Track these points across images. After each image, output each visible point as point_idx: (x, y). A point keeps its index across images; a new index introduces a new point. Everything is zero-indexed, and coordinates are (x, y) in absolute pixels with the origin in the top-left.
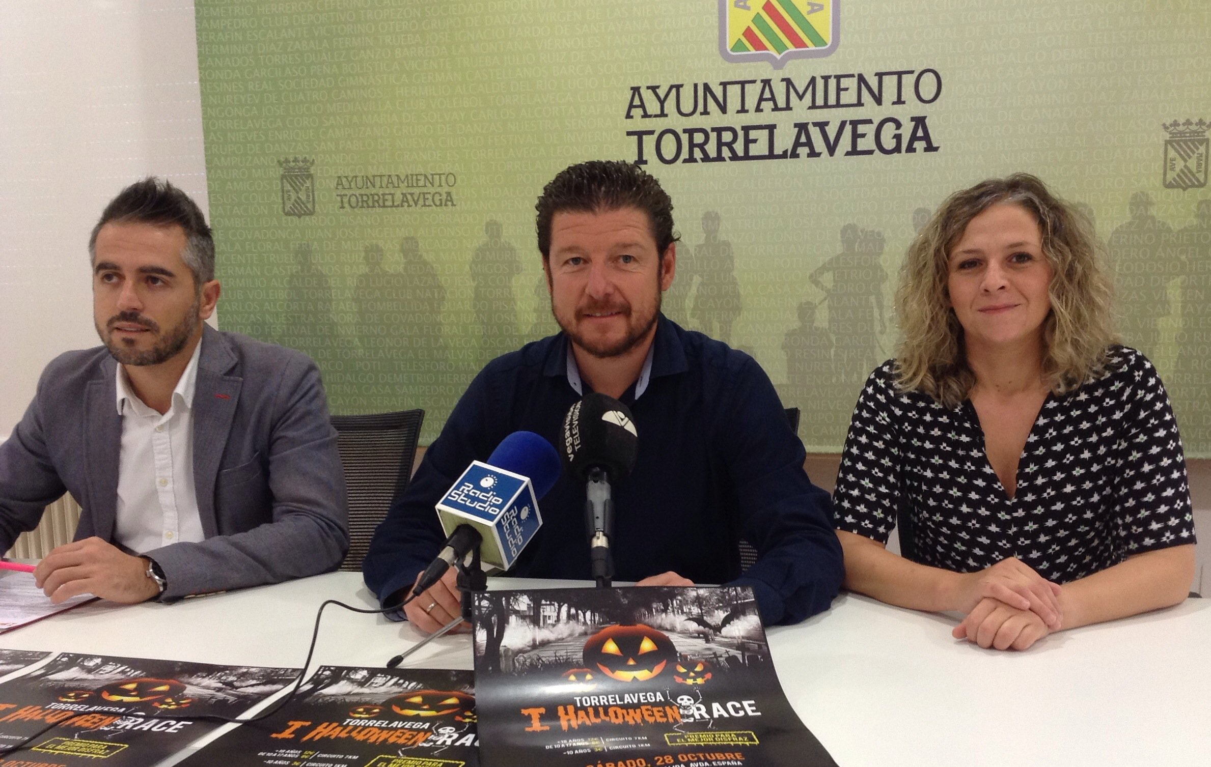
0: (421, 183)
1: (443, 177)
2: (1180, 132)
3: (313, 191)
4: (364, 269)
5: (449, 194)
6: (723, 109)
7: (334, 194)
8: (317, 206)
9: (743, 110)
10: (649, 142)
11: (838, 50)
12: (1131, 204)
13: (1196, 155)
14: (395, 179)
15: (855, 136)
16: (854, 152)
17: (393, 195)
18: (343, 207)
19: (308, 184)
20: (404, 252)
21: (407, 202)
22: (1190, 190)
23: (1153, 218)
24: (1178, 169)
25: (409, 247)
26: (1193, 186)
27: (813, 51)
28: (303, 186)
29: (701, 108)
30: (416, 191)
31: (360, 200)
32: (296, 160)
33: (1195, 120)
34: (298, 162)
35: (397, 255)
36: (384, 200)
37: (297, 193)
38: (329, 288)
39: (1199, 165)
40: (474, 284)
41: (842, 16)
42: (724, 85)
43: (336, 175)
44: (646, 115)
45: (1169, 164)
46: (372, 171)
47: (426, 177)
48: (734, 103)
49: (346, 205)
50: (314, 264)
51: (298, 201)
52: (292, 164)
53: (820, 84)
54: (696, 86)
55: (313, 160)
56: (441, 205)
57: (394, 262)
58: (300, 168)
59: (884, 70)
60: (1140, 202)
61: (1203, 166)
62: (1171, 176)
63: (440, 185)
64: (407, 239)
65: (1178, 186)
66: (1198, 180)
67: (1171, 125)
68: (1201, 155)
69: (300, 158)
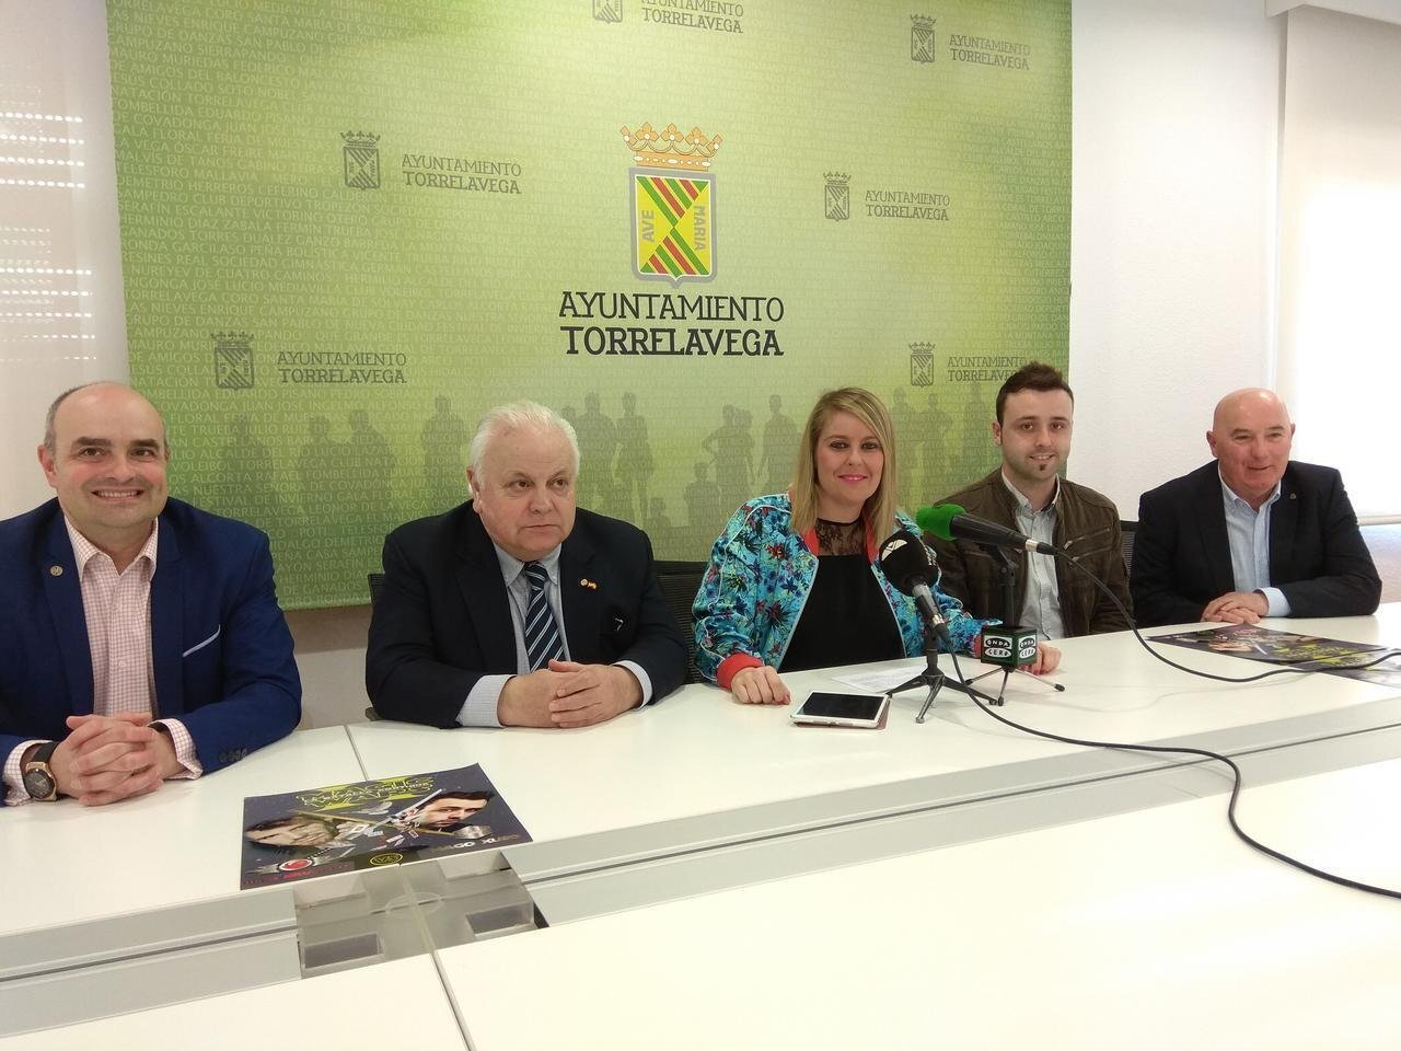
0: (372, 361)
1: (394, 357)
2: (919, 351)
3: (252, 365)
4: (308, 440)
5: (399, 372)
6: (636, 315)
7: (276, 369)
8: (256, 380)
9: (651, 317)
10: (579, 337)
11: (716, 278)
12: (895, 395)
13: (927, 365)
14: (344, 358)
15: (730, 342)
16: (729, 353)
17: (342, 371)
18: (285, 381)
19: (246, 357)
20: (352, 423)
21: (357, 377)
23: (906, 405)
24: (918, 373)
25: (358, 420)
26: (926, 385)
27: (700, 277)
28: (240, 359)
29: (619, 313)
30: (366, 369)
31: (305, 375)
32: (232, 334)
33: (926, 343)
34: (235, 336)
35: (345, 426)
36: (332, 376)
37: (234, 366)
38: (270, 459)
39: (929, 371)
40: (424, 453)
41: (718, 255)
42: (636, 296)
43: (278, 350)
44: (576, 315)
45: (913, 370)
46: (317, 348)
47: (376, 355)
48: (644, 311)
49: (290, 379)
50: (252, 435)
51: (234, 373)
52: (227, 338)
53: (705, 301)
54: (615, 295)
55: (253, 336)
56: (392, 381)
57: (341, 433)
58: (237, 342)
59: (747, 296)
60: (899, 394)
61: (931, 372)
62: (915, 377)
63: (391, 364)
64: (356, 412)
65: (919, 385)
66: (929, 381)
67: (913, 345)
68: (930, 364)
69: (237, 332)
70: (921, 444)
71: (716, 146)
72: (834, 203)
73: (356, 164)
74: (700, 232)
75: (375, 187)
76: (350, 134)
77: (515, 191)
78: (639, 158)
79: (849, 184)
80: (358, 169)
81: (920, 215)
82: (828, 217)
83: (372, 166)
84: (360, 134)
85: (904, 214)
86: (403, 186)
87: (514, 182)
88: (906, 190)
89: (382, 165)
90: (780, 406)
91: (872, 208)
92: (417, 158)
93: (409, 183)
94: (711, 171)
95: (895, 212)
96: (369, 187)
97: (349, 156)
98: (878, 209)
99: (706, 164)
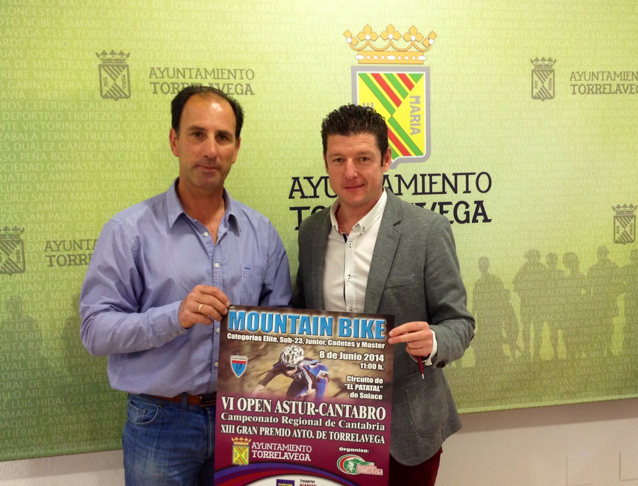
2: (622, 212)
3: (23, 253)
4: (71, 313)
7: (43, 255)
8: (27, 265)
11: (430, 158)
12: (598, 253)
13: (629, 224)
18: (51, 265)
19: (19, 247)
22: (627, 244)
23: (609, 260)
24: (621, 232)
26: (629, 242)
27: (415, 158)
28: (13, 249)
31: (68, 259)
32: (6, 229)
33: (628, 205)
34: (9, 230)
37: (8, 255)
38: (40, 331)
39: (631, 230)
41: (432, 137)
43: (45, 240)
44: (303, 196)
45: (616, 230)
46: (78, 237)
49: (55, 264)
50: (24, 312)
51: (9, 261)
55: (24, 229)
58: (11, 235)
59: (458, 172)
60: (602, 251)
61: (633, 231)
62: (618, 236)
65: (621, 242)
66: (631, 239)
67: (617, 207)
68: (632, 224)
69: (11, 227)
70: (623, 296)
71: (431, 42)
72: (540, 85)
73: (109, 79)
74: (415, 118)
75: (127, 97)
76: (104, 53)
77: (249, 93)
78: (361, 57)
79: (555, 67)
80: (111, 82)
81: (623, 90)
82: (534, 98)
83: (123, 80)
84: (113, 53)
85: (607, 90)
86: (151, 95)
87: (248, 85)
88: (609, 70)
89: (132, 78)
90: (488, 266)
91: (576, 88)
92: (162, 70)
93: (155, 92)
94: (426, 64)
95: (599, 90)
96: (121, 97)
97: (103, 72)
98: (582, 89)
99: (421, 58)
